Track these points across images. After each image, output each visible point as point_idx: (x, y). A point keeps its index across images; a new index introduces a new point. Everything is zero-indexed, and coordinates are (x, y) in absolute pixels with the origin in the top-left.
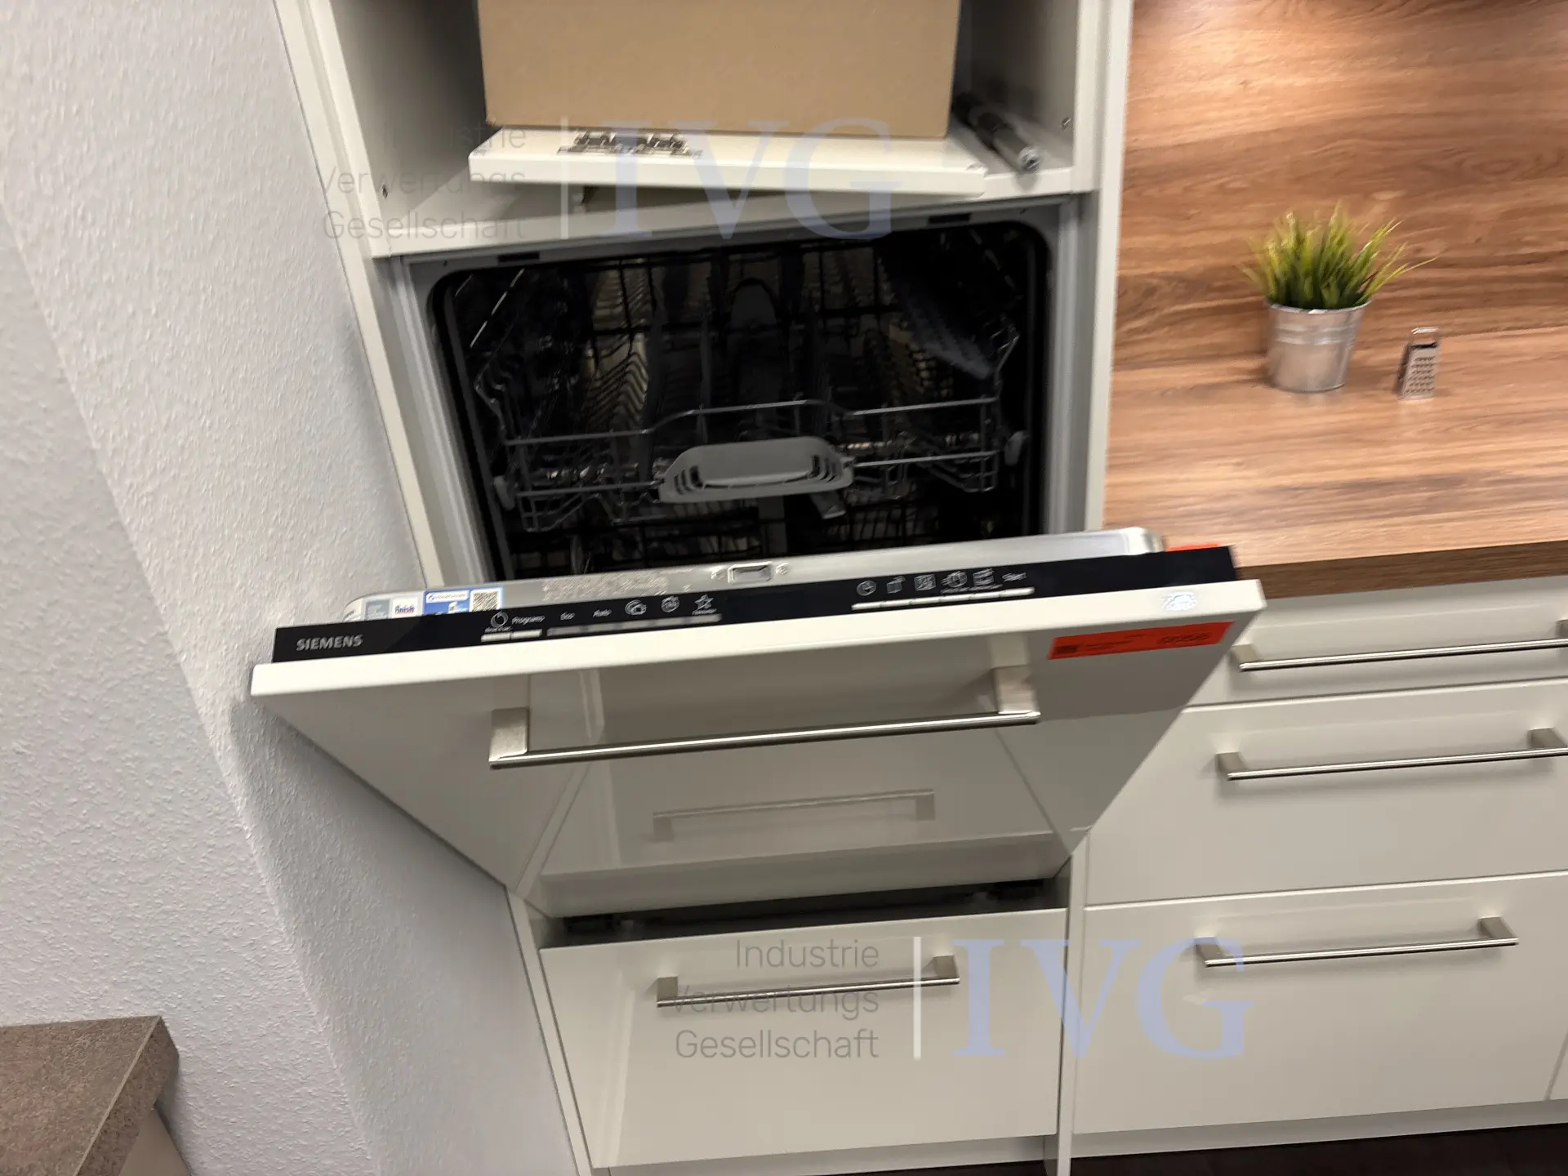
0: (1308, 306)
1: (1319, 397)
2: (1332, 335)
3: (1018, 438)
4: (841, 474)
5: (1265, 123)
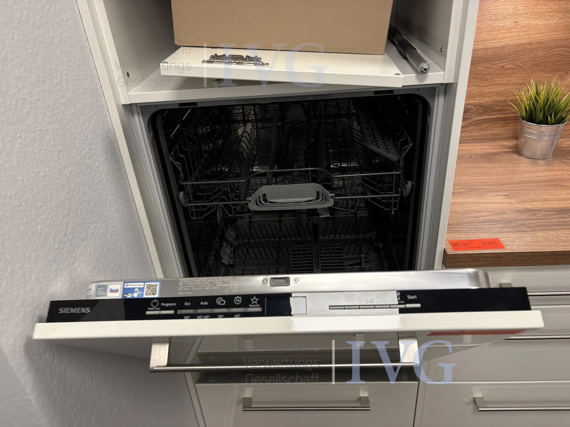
0: (540, 123)
1: (542, 162)
2: (550, 135)
3: (409, 184)
4: (329, 201)
5: (524, 40)
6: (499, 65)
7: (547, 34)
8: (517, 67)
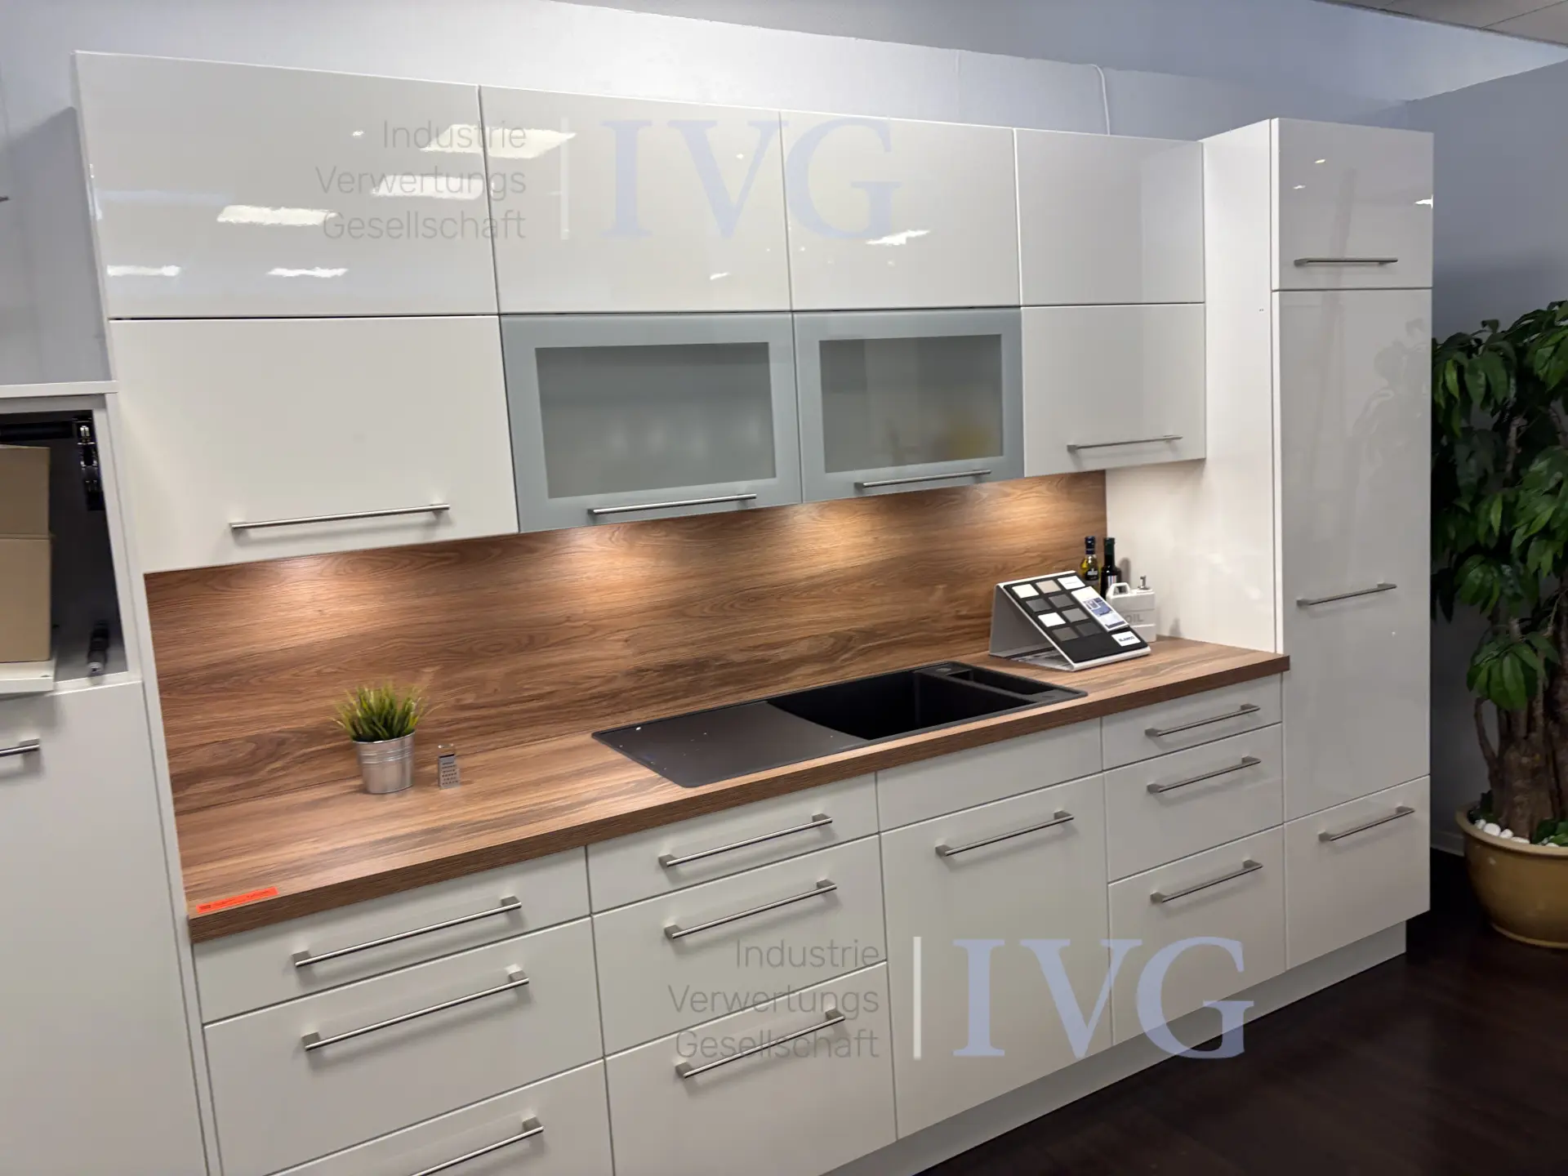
6: (314, 670)
7: (369, 623)
8: (340, 671)
